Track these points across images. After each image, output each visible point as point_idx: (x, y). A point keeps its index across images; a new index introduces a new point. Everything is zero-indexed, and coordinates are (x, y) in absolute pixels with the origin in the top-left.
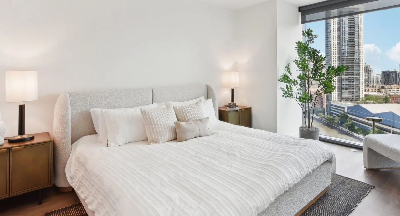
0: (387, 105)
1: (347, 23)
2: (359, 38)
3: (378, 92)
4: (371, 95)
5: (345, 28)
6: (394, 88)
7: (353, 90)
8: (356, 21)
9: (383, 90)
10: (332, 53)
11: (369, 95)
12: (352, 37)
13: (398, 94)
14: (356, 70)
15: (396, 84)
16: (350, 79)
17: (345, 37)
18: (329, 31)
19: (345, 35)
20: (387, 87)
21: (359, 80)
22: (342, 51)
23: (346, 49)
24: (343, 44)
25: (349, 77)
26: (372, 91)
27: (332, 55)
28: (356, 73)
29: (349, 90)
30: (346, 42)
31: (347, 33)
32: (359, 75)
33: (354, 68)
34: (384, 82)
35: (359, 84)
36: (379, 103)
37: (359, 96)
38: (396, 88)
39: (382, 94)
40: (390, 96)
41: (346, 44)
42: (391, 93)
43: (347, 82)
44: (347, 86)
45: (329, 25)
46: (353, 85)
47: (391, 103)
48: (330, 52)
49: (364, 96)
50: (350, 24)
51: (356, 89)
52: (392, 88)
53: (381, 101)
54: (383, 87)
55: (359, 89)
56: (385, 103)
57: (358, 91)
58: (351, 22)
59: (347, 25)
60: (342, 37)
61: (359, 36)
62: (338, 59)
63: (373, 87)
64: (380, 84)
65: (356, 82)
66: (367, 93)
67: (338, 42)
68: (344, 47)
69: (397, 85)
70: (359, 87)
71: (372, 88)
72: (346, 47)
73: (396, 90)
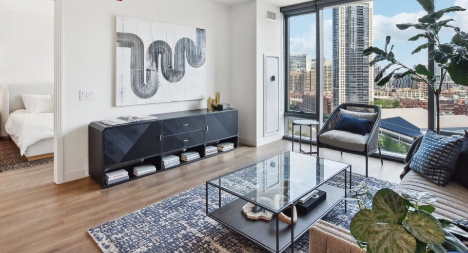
0: (397, 109)
1: (355, 20)
2: (368, 36)
3: (389, 95)
4: (382, 99)
5: (353, 25)
6: (406, 92)
7: (361, 93)
8: (365, 17)
9: (394, 94)
10: (340, 53)
11: (379, 99)
12: (361, 35)
13: (409, 97)
14: (365, 72)
15: (409, 87)
16: (358, 81)
17: (353, 36)
18: (337, 28)
19: (353, 33)
20: (398, 90)
21: (368, 82)
22: (351, 50)
23: (355, 48)
24: (352, 43)
25: (358, 79)
26: (383, 95)
27: (340, 55)
28: (364, 74)
29: (358, 94)
30: (355, 40)
31: (355, 30)
32: (368, 77)
33: (363, 69)
34: (397, 85)
35: (368, 87)
36: (388, 108)
37: (368, 100)
38: (407, 91)
39: (393, 98)
40: (401, 100)
41: (355, 43)
42: (402, 97)
43: (355, 85)
44: (356, 89)
45: (336, 21)
46: (361, 89)
47: (402, 107)
48: (337, 51)
49: (373, 100)
50: (359, 21)
51: (365, 92)
52: (403, 92)
53: (391, 106)
54: (394, 91)
55: (368, 93)
56: (395, 107)
57: (367, 95)
58: (360, 18)
59: (355, 22)
60: (351, 36)
61: (368, 34)
62: (346, 59)
63: (384, 90)
64: (392, 87)
65: (365, 85)
66: (377, 97)
67: (346, 41)
68: (352, 46)
69: (410, 89)
70: (368, 90)
71: (383, 92)
72: (355, 46)
73: (407, 93)
